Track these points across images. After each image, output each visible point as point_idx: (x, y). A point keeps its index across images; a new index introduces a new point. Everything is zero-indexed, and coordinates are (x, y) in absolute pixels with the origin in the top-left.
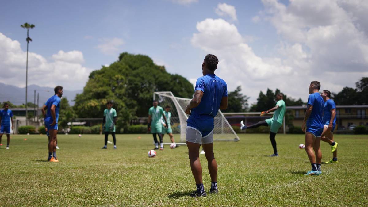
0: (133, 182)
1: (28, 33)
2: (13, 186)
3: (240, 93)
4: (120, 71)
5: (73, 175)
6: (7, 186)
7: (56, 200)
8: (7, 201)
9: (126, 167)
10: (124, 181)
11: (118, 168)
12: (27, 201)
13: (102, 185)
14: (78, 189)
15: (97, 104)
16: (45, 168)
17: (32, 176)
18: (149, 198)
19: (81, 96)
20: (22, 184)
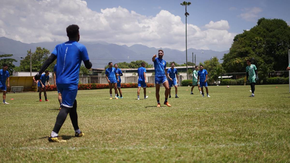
0: (274, 124)
1: (186, 9)
2: (181, 125)
4: (259, 33)
5: (225, 117)
6: (176, 125)
7: (213, 137)
8: (177, 137)
9: (267, 111)
10: (267, 123)
11: (261, 113)
12: (192, 137)
13: (248, 126)
14: (230, 128)
15: (241, 61)
16: (203, 111)
17: (194, 118)
18: (288, 138)
19: (228, 55)
20: (187, 124)
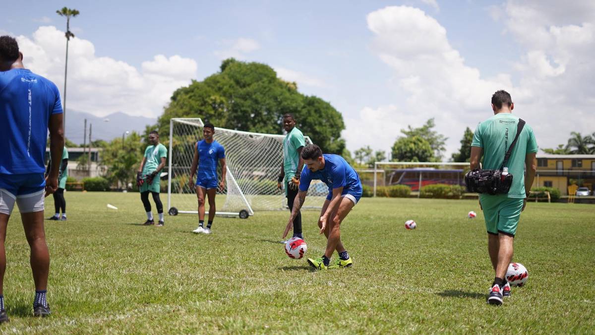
1: (68, 24)
3: (432, 130)
4: (220, 89)
